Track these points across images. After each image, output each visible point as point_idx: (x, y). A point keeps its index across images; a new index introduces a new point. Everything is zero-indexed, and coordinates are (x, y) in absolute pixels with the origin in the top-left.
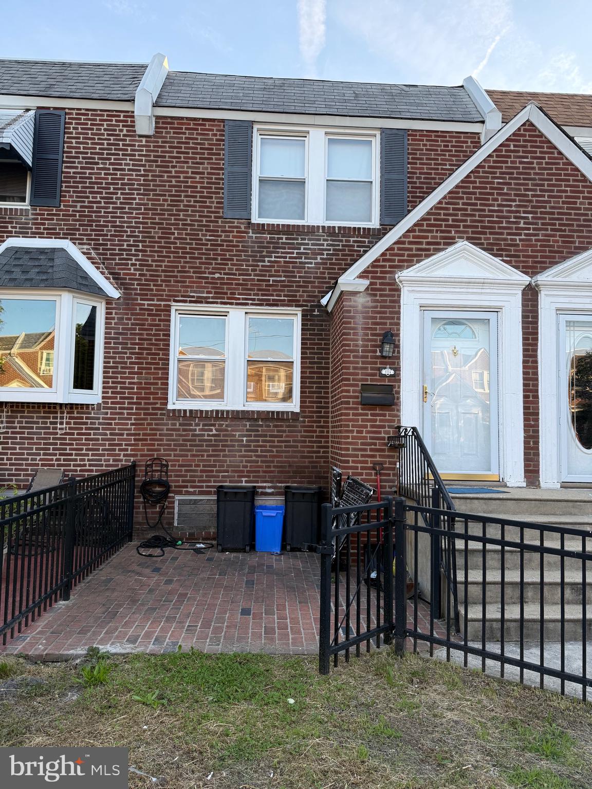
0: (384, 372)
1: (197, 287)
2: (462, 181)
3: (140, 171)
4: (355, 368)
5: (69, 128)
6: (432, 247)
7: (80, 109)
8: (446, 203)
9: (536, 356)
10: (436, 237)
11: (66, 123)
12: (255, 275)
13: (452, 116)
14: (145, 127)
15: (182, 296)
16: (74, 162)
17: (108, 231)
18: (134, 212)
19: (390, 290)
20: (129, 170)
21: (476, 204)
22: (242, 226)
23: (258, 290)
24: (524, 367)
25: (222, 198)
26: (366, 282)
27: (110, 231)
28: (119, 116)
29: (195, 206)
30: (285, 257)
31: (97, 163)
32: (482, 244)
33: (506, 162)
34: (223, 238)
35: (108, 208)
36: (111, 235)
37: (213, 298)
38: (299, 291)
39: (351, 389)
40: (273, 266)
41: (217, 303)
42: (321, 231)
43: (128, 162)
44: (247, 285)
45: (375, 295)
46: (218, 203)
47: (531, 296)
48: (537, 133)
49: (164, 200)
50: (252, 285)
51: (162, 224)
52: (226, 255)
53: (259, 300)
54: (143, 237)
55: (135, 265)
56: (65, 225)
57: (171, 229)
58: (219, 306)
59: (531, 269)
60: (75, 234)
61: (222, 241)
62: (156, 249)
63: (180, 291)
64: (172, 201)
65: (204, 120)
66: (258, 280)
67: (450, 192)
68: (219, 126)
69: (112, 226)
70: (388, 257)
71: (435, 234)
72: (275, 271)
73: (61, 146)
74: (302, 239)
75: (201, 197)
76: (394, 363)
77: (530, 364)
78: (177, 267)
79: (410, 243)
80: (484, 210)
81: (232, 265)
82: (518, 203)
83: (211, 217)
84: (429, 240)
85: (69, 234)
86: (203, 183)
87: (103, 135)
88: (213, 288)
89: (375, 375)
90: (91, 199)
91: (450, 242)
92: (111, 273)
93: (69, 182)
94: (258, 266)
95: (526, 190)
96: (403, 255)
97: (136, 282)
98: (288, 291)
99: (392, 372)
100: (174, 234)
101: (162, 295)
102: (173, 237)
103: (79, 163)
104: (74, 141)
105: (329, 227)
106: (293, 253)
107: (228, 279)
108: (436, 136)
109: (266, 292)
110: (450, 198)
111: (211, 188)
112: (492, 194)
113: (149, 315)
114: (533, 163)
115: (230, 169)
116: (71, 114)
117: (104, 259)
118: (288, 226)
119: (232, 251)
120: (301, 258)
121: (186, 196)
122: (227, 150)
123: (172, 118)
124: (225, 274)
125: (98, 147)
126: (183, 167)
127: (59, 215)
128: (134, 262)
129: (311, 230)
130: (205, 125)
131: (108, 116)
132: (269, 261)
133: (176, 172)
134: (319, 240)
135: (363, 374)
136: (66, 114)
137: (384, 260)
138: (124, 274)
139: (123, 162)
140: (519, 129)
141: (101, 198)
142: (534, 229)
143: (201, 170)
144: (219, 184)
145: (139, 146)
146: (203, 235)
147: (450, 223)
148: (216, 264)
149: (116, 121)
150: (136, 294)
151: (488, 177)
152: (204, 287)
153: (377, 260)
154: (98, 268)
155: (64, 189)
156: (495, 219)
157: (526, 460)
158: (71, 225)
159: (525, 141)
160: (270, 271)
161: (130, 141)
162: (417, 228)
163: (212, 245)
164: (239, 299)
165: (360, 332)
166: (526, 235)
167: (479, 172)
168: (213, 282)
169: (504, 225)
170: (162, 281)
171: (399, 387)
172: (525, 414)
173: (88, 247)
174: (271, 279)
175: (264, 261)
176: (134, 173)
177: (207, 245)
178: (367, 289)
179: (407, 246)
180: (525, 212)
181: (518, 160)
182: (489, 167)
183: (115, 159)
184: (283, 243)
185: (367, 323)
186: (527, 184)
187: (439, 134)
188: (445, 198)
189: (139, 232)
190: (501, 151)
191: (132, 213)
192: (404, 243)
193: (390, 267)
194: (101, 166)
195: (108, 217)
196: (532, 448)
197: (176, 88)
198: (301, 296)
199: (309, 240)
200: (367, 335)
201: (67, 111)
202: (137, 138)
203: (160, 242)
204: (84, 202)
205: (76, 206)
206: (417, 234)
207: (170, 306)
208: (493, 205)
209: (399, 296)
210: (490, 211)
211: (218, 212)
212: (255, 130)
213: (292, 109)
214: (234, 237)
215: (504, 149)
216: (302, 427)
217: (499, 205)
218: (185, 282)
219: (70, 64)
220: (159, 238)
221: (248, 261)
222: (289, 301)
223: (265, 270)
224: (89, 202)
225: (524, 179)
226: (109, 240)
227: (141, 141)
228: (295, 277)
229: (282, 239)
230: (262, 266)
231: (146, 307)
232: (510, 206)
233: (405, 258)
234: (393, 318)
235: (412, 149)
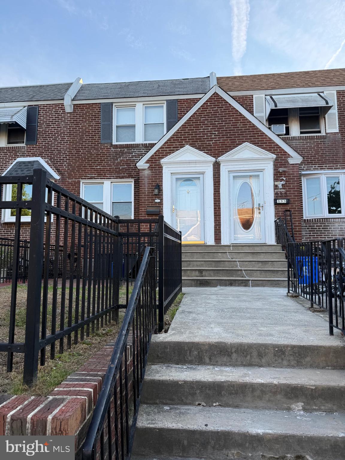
0: (156, 201)
1: (90, 173)
2: (188, 121)
3: (67, 127)
4: (144, 200)
5: (40, 113)
6: (175, 149)
7: (44, 105)
8: (181, 130)
9: (219, 191)
10: (177, 145)
11: (39, 111)
12: (114, 166)
13: (197, 91)
14: (69, 109)
15: (84, 177)
16: (42, 126)
17: (55, 152)
18: (65, 144)
19: (158, 167)
20: (63, 127)
21: (193, 130)
22: (109, 146)
23: (116, 172)
24: (214, 196)
25: (100, 135)
26: (148, 165)
27: (56, 152)
28: (59, 106)
29: (89, 140)
30: (127, 158)
31: (51, 126)
32: (196, 146)
33: (207, 111)
34: (101, 152)
35: (55, 143)
36: (56, 154)
37: (97, 177)
38: (132, 172)
39: (143, 208)
40: (122, 162)
41: (98, 179)
42: (141, 146)
43: (63, 124)
44: (111, 170)
45: (152, 170)
46: (98, 137)
47: (217, 167)
48: (220, 97)
49: (77, 138)
50: (113, 170)
51: (76, 148)
52: (102, 159)
53: (116, 176)
54: (69, 154)
55: (66, 165)
56: (39, 151)
57: (80, 150)
58: (100, 180)
59: (217, 155)
60: (43, 155)
61: (100, 153)
62: (74, 158)
63: (83, 175)
64: (80, 138)
65: (92, 104)
66: (115, 168)
67: (182, 126)
68: (99, 106)
69: (57, 150)
70: (157, 154)
71: (176, 143)
72: (123, 164)
73: (37, 120)
74: (134, 150)
75: (91, 136)
76: (160, 197)
77: (217, 195)
78: (82, 165)
79: (166, 148)
80: (197, 132)
81: (104, 162)
82: (211, 127)
83: (96, 143)
84: (174, 146)
85: (40, 155)
86: (92, 130)
87: (53, 114)
88: (97, 172)
89: (153, 202)
90: (48, 140)
91: (182, 146)
92: (56, 169)
93: (40, 134)
94: (115, 162)
95: (215, 122)
96: (163, 153)
97: (66, 172)
98: (128, 172)
99: (159, 201)
100: (81, 151)
101: (76, 177)
102: (80, 153)
103: (44, 126)
104: (42, 117)
105: (144, 144)
106: (130, 156)
107: (103, 168)
108: (190, 101)
109: (118, 172)
110: (182, 128)
111: (96, 131)
112: (201, 125)
113: (71, 185)
114: (218, 110)
115: (103, 123)
116: (41, 107)
117: (54, 164)
118: (127, 144)
119: (104, 157)
120: (133, 158)
121: (86, 136)
122: (102, 115)
123: (80, 104)
124: (102, 166)
125: (51, 119)
126: (84, 124)
127: (36, 147)
128: (65, 164)
129: (137, 146)
130: (93, 106)
131: (55, 106)
132: (120, 160)
133: (82, 126)
134: (141, 149)
135: (147, 202)
136: (39, 107)
137: (156, 156)
138: (62, 169)
139: (61, 124)
140: (212, 96)
141: (52, 139)
142: (218, 138)
143: (92, 125)
144: (99, 129)
145: (67, 117)
146: (93, 151)
147: (183, 138)
148: (98, 162)
149: (58, 108)
150: (66, 177)
151: (198, 118)
152: (93, 172)
153: (153, 156)
154: (51, 168)
155: (38, 137)
156: (202, 135)
157: (215, 234)
158: (41, 151)
159: (214, 101)
160: (121, 164)
161: (63, 115)
162: (169, 142)
163: (96, 155)
164: (107, 176)
165: (147, 185)
166: (215, 141)
167: (194, 116)
168: (97, 170)
169: (205, 137)
170: (76, 171)
171: (162, 207)
172: (215, 215)
173: (48, 159)
174: (121, 167)
175: (118, 160)
176: (65, 128)
177: (94, 155)
178: (149, 167)
179: (165, 149)
180: (214, 131)
181: (211, 109)
182: (199, 113)
183: (58, 123)
184: (125, 152)
185: (149, 182)
186: (216, 119)
187: (192, 100)
188: (180, 128)
189: (67, 152)
190: (204, 106)
191: (64, 144)
192: (163, 148)
193: (158, 158)
194: (52, 126)
195: (55, 147)
196: (218, 230)
197: (83, 92)
198: (133, 174)
199: (136, 150)
200: (149, 186)
201: (39, 106)
202: (66, 114)
203: (76, 155)
204: (46, 141)
205: (43, 143)
206: (169, 144)
207: (80, 181)
208: (201, 129)
209: (162, 170)
210: (199, 132)
211: (99, 141)
212: (114, 106)
213: (128, 96)
214: (105, 151)
215: (205, 105)
216: (135, 229)
217: (203, 129)
218: (85, 171)
219: (44, 86)
220: (75, 153)
221: (111, 160)
222: (128, 176)
223: (118, 164)
224: (48, 141)
225: (214, 117)
226: (56, 156)
227: (68, 115)
228: (131, 166)
229: (125, 150)
230: (117, 162)
231: (70, 182)
232: (208, 129)
233: (164, 154)
234: (160, 179)
235: (180, 108)
